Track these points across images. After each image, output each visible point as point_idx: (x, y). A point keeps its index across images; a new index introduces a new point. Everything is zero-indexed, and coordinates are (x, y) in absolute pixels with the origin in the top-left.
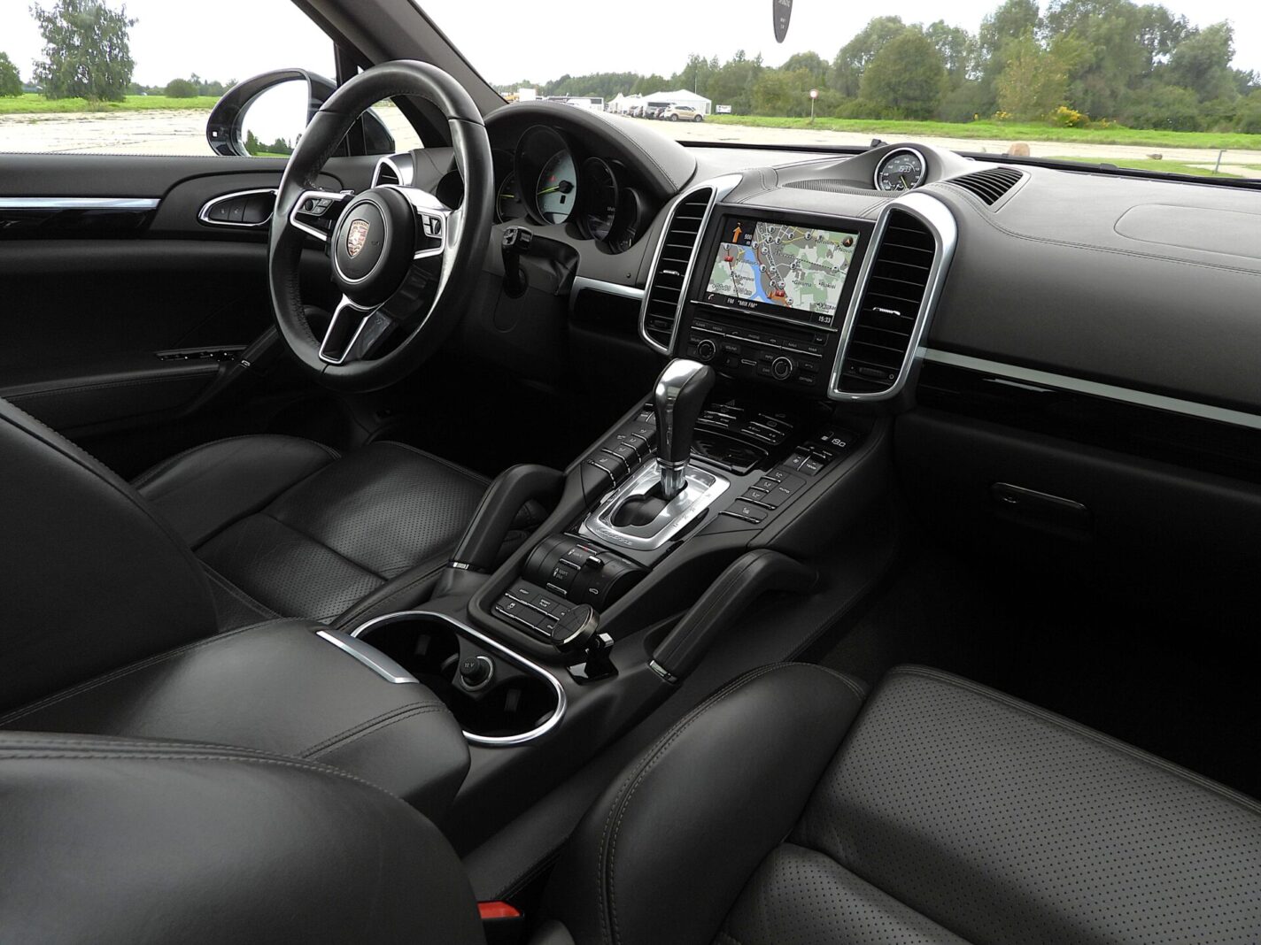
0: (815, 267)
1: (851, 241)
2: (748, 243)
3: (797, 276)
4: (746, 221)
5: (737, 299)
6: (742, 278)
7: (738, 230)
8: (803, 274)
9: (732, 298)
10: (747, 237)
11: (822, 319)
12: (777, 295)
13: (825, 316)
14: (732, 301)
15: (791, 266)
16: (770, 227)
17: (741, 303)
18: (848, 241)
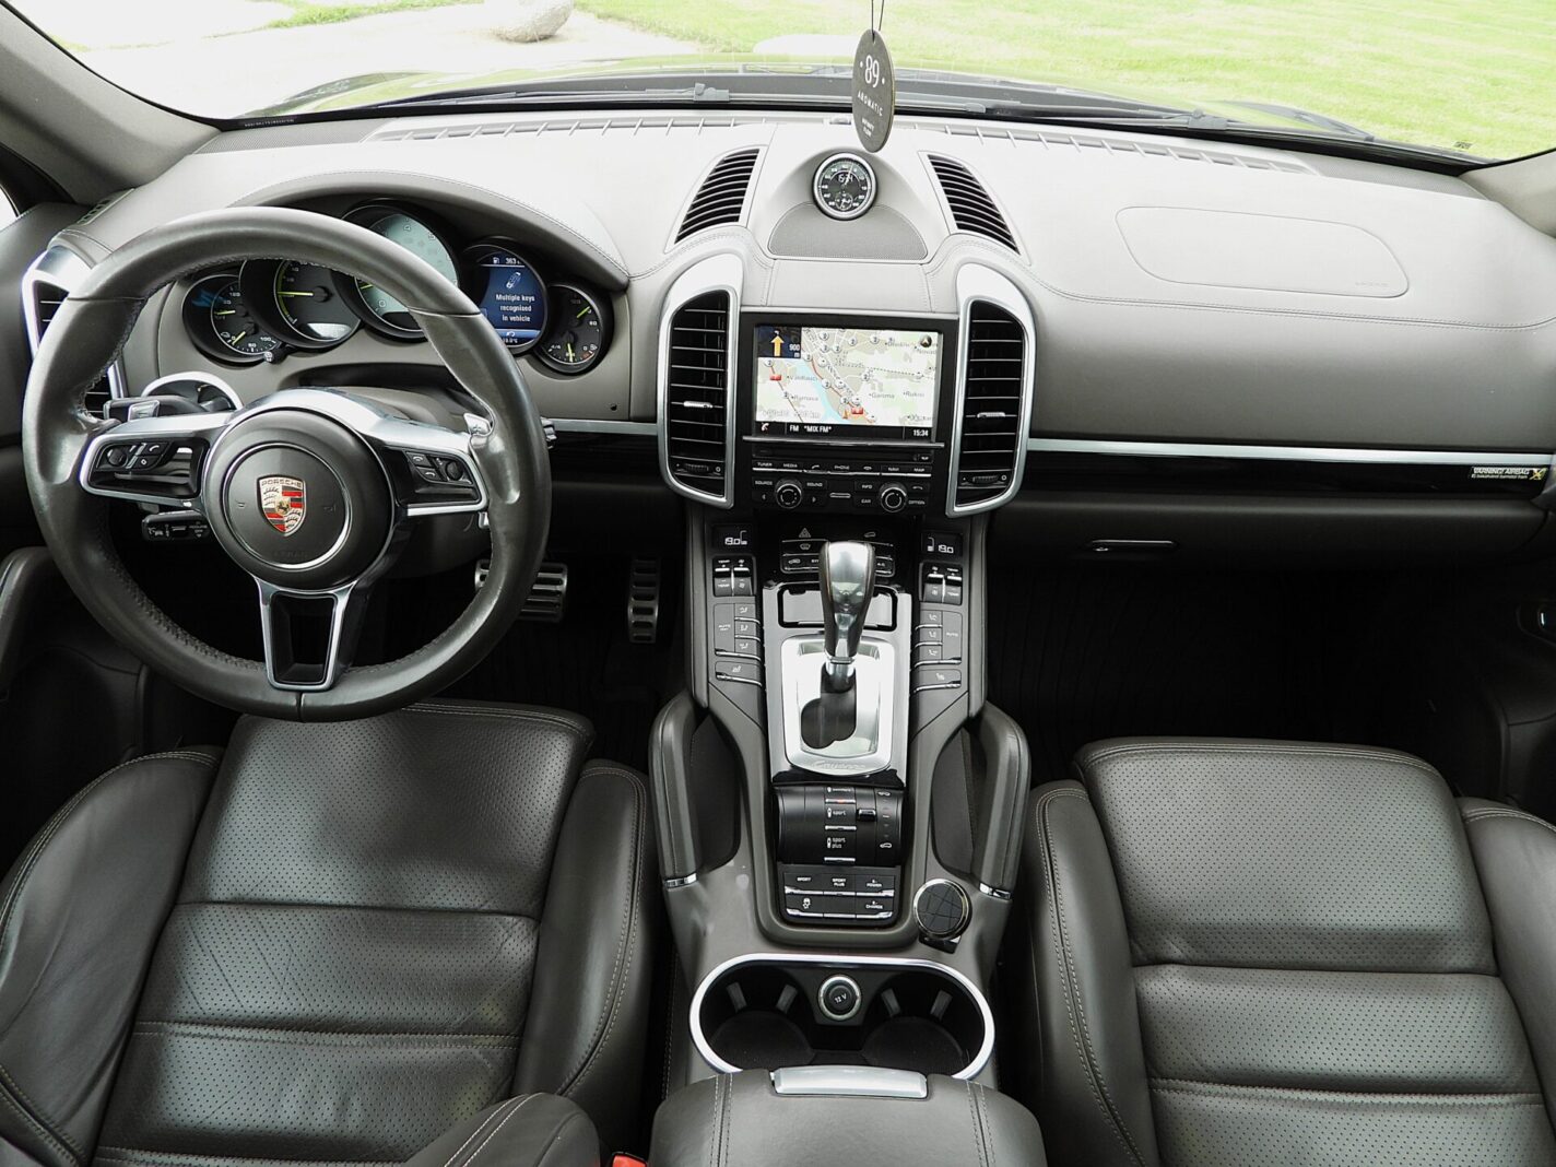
0: (893, 374)
1: (930, 340)
2: (797, 354)
3: (873, 388)
4: (785, 328)
5: (801, 425)
6: (801, 399)
7: (777, 341)
8: (881, 385)
9: (796, 424)
10: (793, 347)
11: (917, 433)
12: (855, 413)
13: (921, 429)
14: (796, 429)
15: (863, 377)
16: (822, 332)
17: (810, 429)
18: (926, 341)
